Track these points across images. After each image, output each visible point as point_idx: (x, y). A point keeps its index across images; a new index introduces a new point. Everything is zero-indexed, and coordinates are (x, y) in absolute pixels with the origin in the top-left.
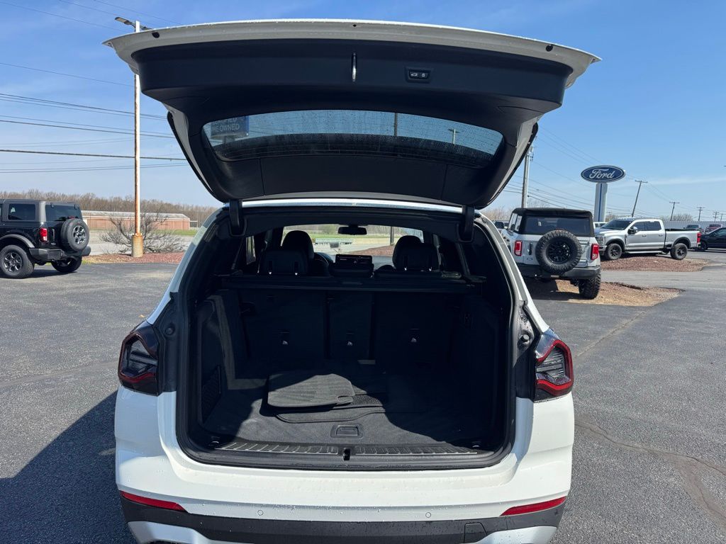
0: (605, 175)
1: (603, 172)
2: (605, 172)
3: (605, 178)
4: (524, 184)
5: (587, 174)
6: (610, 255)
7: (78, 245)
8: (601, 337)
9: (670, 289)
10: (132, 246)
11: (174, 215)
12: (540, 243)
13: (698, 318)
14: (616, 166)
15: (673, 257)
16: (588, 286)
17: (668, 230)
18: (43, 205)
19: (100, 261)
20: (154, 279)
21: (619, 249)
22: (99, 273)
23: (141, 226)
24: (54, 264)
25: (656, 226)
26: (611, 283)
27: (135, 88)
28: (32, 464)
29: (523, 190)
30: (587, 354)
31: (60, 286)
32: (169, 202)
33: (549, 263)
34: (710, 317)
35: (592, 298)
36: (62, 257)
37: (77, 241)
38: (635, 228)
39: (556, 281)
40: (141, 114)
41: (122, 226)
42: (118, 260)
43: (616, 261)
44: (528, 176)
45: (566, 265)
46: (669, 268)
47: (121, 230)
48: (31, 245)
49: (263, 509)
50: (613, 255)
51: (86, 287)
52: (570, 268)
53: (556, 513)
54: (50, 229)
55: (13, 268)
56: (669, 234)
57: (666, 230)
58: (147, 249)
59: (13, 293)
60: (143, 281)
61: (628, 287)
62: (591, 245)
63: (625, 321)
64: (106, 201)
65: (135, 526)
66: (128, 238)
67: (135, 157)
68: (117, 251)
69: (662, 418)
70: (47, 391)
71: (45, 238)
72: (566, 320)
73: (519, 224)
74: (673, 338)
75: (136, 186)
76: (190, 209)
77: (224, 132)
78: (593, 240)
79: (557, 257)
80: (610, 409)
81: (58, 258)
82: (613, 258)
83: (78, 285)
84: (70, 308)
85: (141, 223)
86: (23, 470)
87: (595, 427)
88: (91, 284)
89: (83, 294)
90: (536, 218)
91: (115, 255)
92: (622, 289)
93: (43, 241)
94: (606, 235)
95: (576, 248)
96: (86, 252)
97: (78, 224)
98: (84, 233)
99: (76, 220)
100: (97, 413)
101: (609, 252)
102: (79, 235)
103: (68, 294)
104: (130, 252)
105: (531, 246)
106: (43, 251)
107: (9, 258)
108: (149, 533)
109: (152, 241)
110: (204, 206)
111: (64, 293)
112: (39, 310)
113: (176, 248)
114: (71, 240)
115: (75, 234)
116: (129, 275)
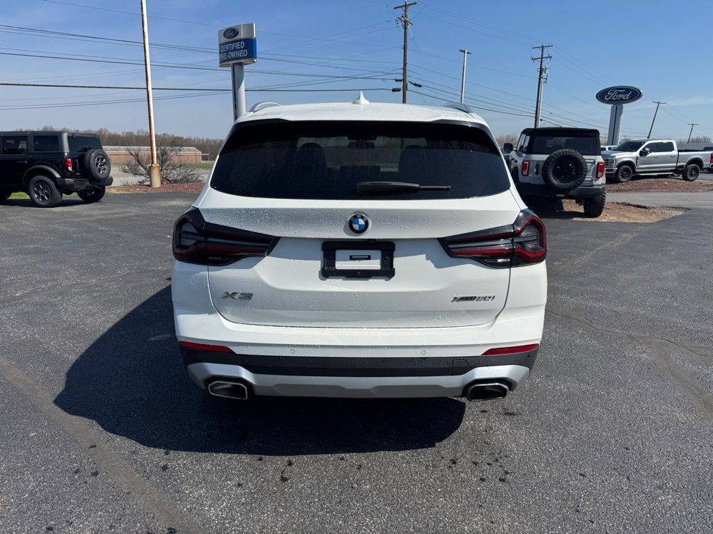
0: (621, 96)
1: (619, 93)
2: (621, 93)
3: (621, 99)
4: (537, 107)
5: (602, 96)
6: (620, 178)
7: (101, 174)
8: (600, 248)
9: (676, 208)
10: (150, 177)
11: (185, 148)
12: (547, 162)
13: (697, 231)
14: (635, 86)
15: (685, 178)
16: (593, 204)
17: (682, 151)
18: (65, 136)
19: (121, 192)
20: (175, 206)
21: (630, 172)
22: (122, 201)
23: (157, 157)
24: (80, 194)
25: (669, 147)
26: (617, 203)
27: (143, 15)
28: (93, 346)
29: (536, 114)
30: (583, 262)
31: (89, 213)
32: (180, 136)
33: (555, 182)
34: (710, 231)
35: (596, 216)
36: (87, 187)
37: (99, 171)
38: (647, 149)
39: (563, 200)
40: (150, 44)
41: (139, 157)
42: (138, 191)
43: (626, 184)
44: (542, 99)
45: (572, 183)
46: (679, 189)
47: (139, 161)
48: (58, 176)
49: (294, 349)
50: (623, 177)
51: (112, 214)
52: (575, 187)
53: (529, 356)
54: (73, 159)
55: (43, 198)
56: (682, 155)
57: (679, 151)
58: (164, 179)
59: (46, 219)
60: (164, 208)
61: (634, 206)
62: (596, 163)
63: (624, 235)
64: (119, 136)
65: (193, 368)
66: (145, 169)
67: (147, 89)
68: (136, 182)
69: (644, 311)
70: (95, 294)
71: (70, 169)
72: (567, 234)
73: (526, 145)
74: (669, 248)
75: (150, 117)
76: (201, 143)
77: (232, 59)
78: (599, 159)
79: (563, 176)
80: (597, 305)
81: (83, 188)
82: (623, 180)
83: (104, 212)
84: (102, 231)
85: (157, 154)
86: (87, 350)
87: (582, 318)
88: (117, 211)
89: (111, 219)
90: (543, 138)
91: (134, 186)
92: (627, 208)
93: (69, 171)
94: (617, 157)
95: (582, 167)
96: (110, 181)
97: (100, 154)
98: (105, 163)
99: (97, 151)
100: (141, 310)
101: (620, 174)
102: (101, 165)
103: (97, 220)
104: (149, 183)
105: (537, 166)
106: (69, 181)
107: (38, 188)
108: (205, 370)
109: (169, 171)
110: (214, 139)
111: (93, 219)
112: (74, 233)
113: (192, 178)
114: (95, 169)
115: (97, 164)
116: (151, 203)
